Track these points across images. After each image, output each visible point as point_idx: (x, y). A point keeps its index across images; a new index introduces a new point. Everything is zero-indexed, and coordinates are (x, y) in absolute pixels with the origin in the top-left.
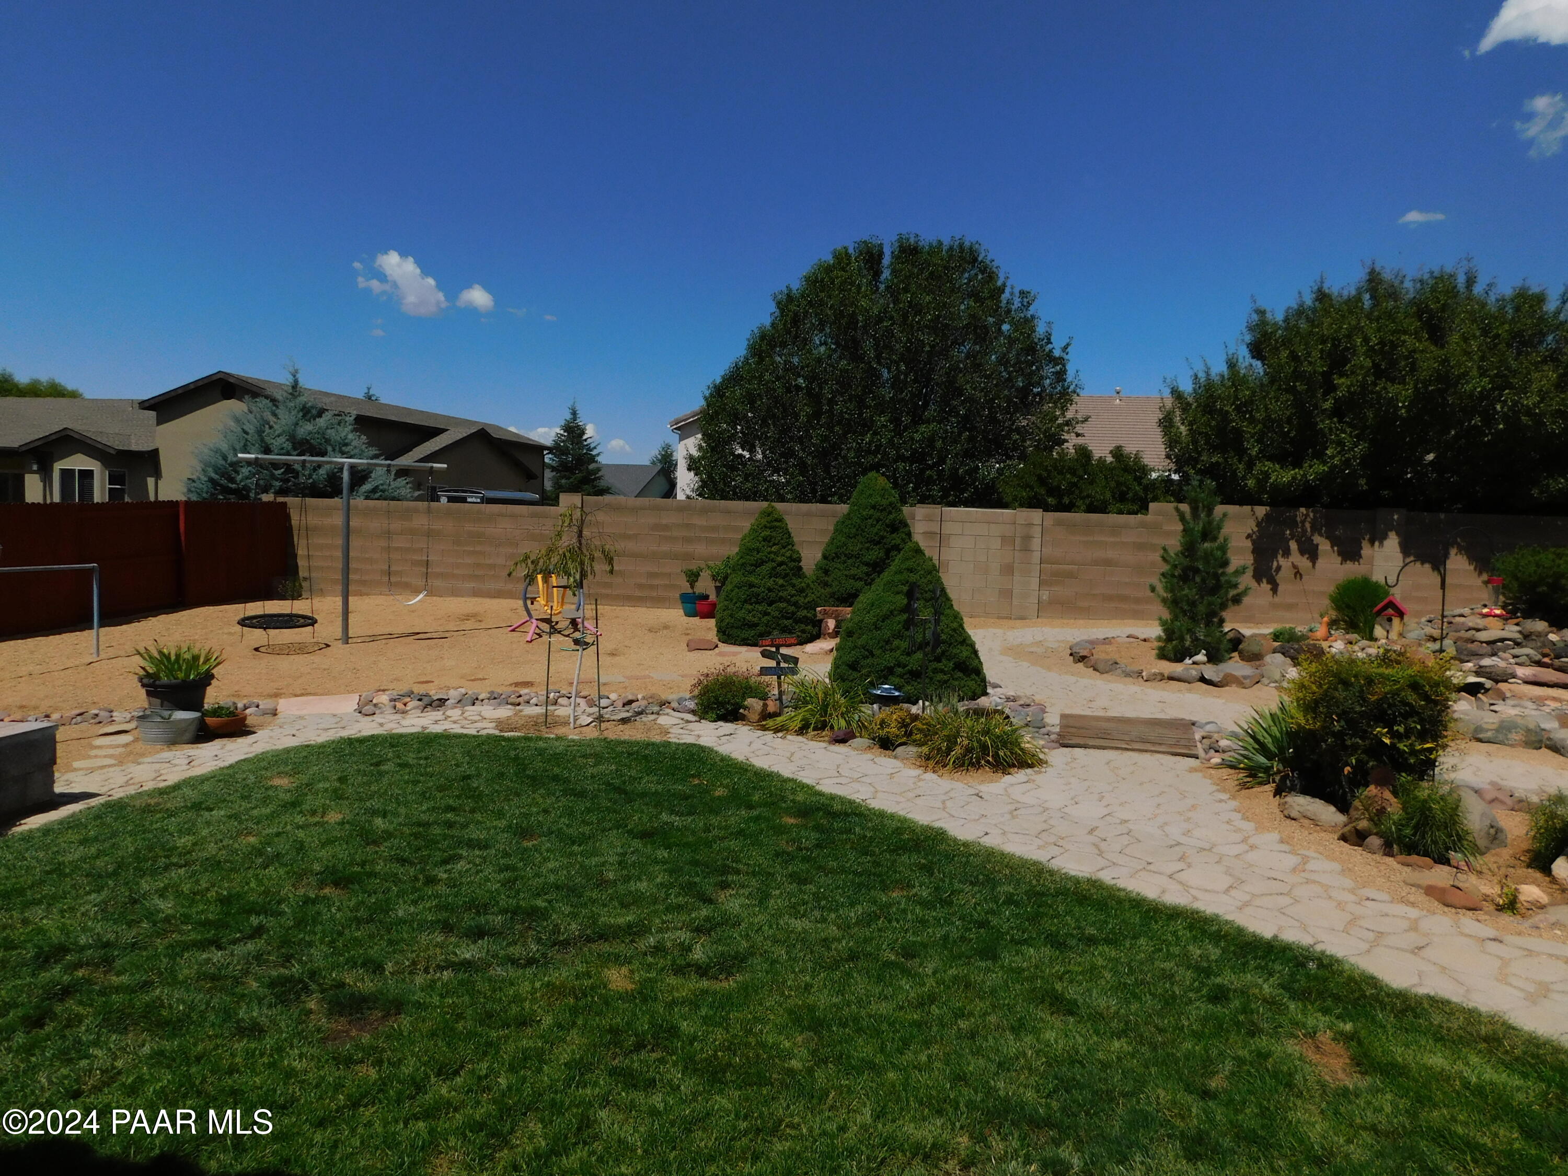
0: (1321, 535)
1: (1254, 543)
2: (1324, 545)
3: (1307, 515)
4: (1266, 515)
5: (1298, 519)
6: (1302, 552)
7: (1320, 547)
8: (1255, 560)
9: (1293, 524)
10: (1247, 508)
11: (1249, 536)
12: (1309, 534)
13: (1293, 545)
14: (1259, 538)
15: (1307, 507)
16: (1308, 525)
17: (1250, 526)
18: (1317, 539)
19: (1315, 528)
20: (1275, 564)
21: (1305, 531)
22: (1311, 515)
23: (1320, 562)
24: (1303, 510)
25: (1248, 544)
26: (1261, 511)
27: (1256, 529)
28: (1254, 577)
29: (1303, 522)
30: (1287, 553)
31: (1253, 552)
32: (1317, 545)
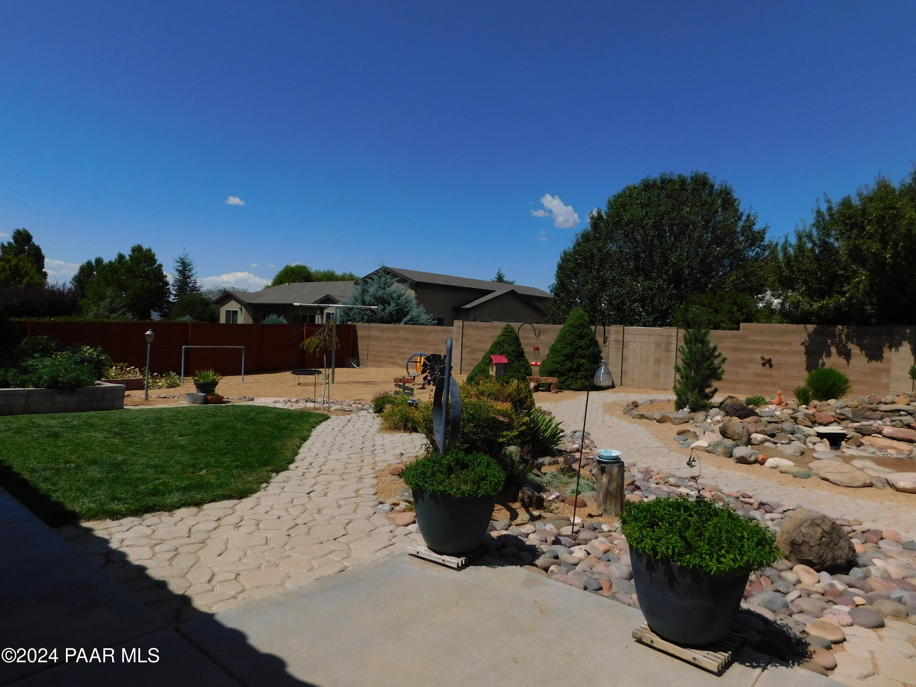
0: (853, 343)
1: (806, 347)
2: (855, 350)
3: (843, 330)
4: (815, 330)
5: (836, 332)
6: (840, 354)
7: (852, 351)
8: (807, 358)
9: (833, 335)
10: (802, 326)
11: (803, 344)
12: (844, 342)
13: (833, 350)
14: (810, 344)
15: (843, 325)
16: (843, 337)
17: (804, 337)
18: (850, 346)
19: (848, 338)
20: (821, 362)
21: (841, 340)
22: (846, 330)
23: (853, 361)
24: (840, 327)
25: (803, 348)
26: (811, 328)
27: (807, 339)
28: (807, 369)
29: (840, 335)
30: (829, 354)
31: (806, 353)
32: (850, 350)
